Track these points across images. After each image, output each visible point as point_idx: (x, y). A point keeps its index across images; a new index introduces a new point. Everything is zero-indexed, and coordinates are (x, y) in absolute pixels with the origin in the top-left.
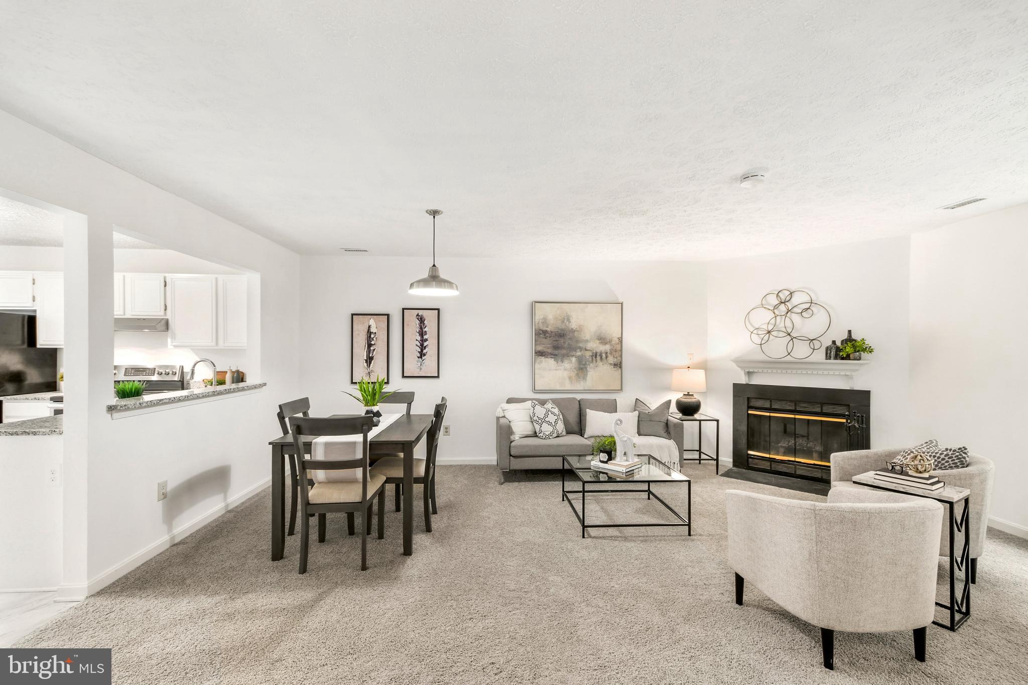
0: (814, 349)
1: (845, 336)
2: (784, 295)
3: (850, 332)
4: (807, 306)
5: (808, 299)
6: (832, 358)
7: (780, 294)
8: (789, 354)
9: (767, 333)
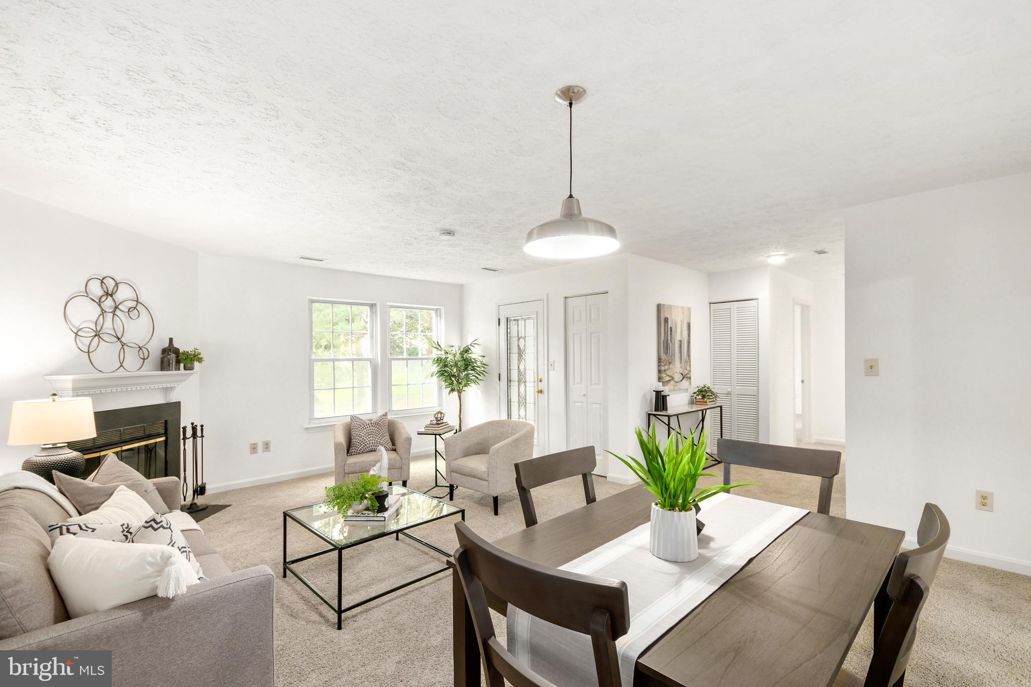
0: (144, 359)
1: (166, 345)
2: (110, 284)
3: (171, 340)
4: (133, 304)
5: (131, 295)
6: (173, 370)
7: (104, 281)
8: (121, 366)
9: (96, 335)
